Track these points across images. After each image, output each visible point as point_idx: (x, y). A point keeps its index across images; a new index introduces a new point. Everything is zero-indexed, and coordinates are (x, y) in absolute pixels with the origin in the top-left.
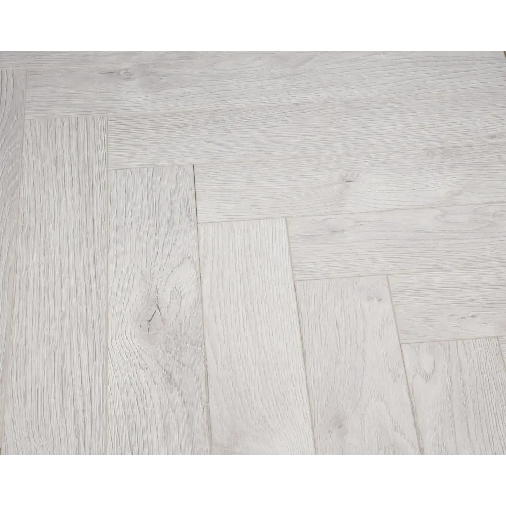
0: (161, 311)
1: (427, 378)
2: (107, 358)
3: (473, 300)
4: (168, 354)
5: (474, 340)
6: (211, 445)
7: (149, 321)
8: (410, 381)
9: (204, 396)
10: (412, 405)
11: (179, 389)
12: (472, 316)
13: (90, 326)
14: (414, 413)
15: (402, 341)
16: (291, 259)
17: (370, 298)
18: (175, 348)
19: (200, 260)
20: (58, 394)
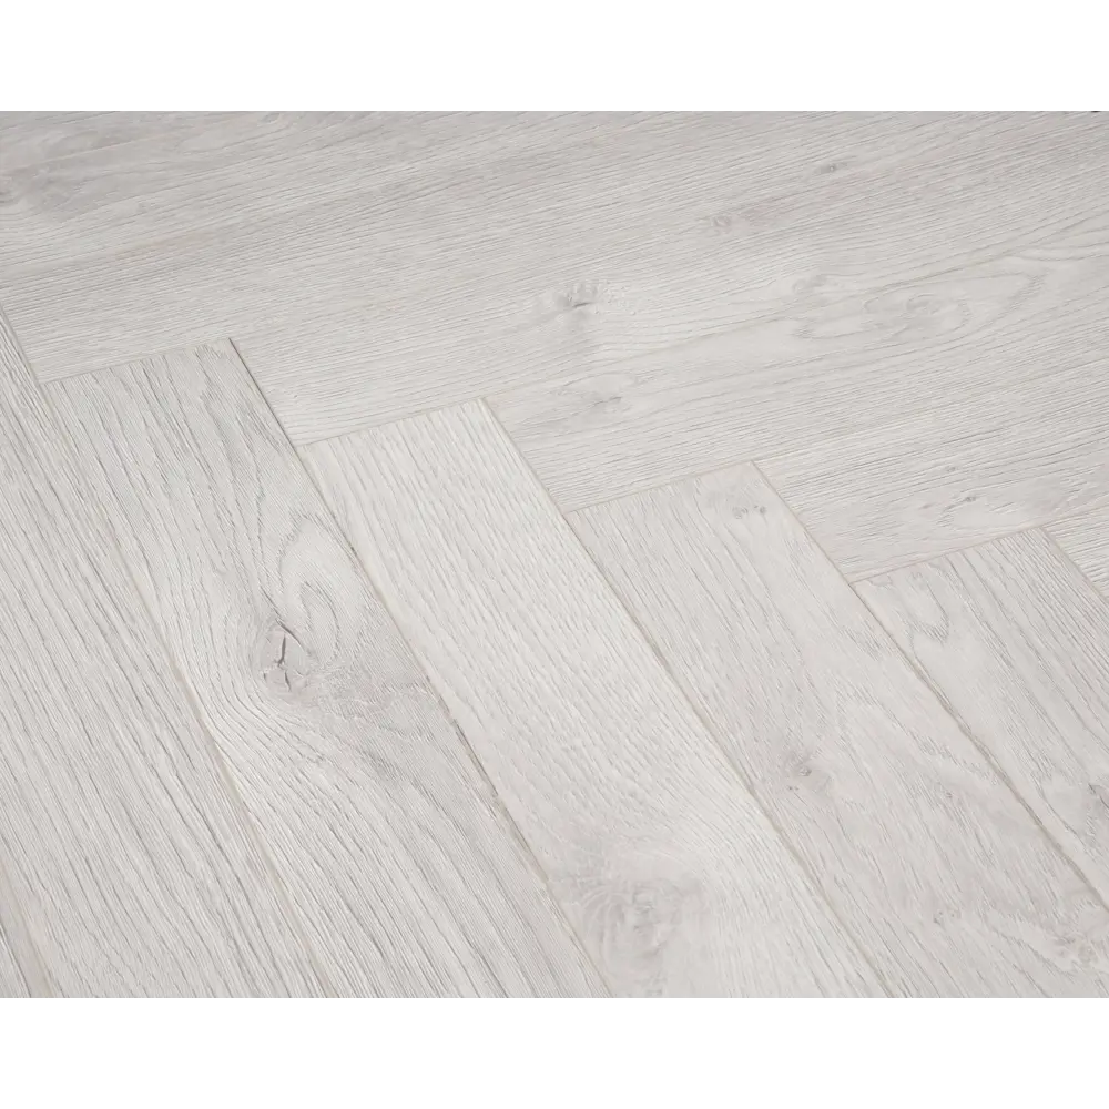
0: (296, 634)
1: (940, 635)
2: (219, 758)
3: (954, 469)
4: (356, 718)
5: (996, 542)
6: (545, 878)
7: (280, 662)
8: (908, 651)
9: (480, 785)
10: (939, 696)
11: (416, 784)
12: (968, 499)
13: (148, 701)
14: (949, 709)
15: (852, 578)
16: (534, 472)
17: (739, 513)
18: (365, 704)
19: (334, 517)
20: (138, 858)
